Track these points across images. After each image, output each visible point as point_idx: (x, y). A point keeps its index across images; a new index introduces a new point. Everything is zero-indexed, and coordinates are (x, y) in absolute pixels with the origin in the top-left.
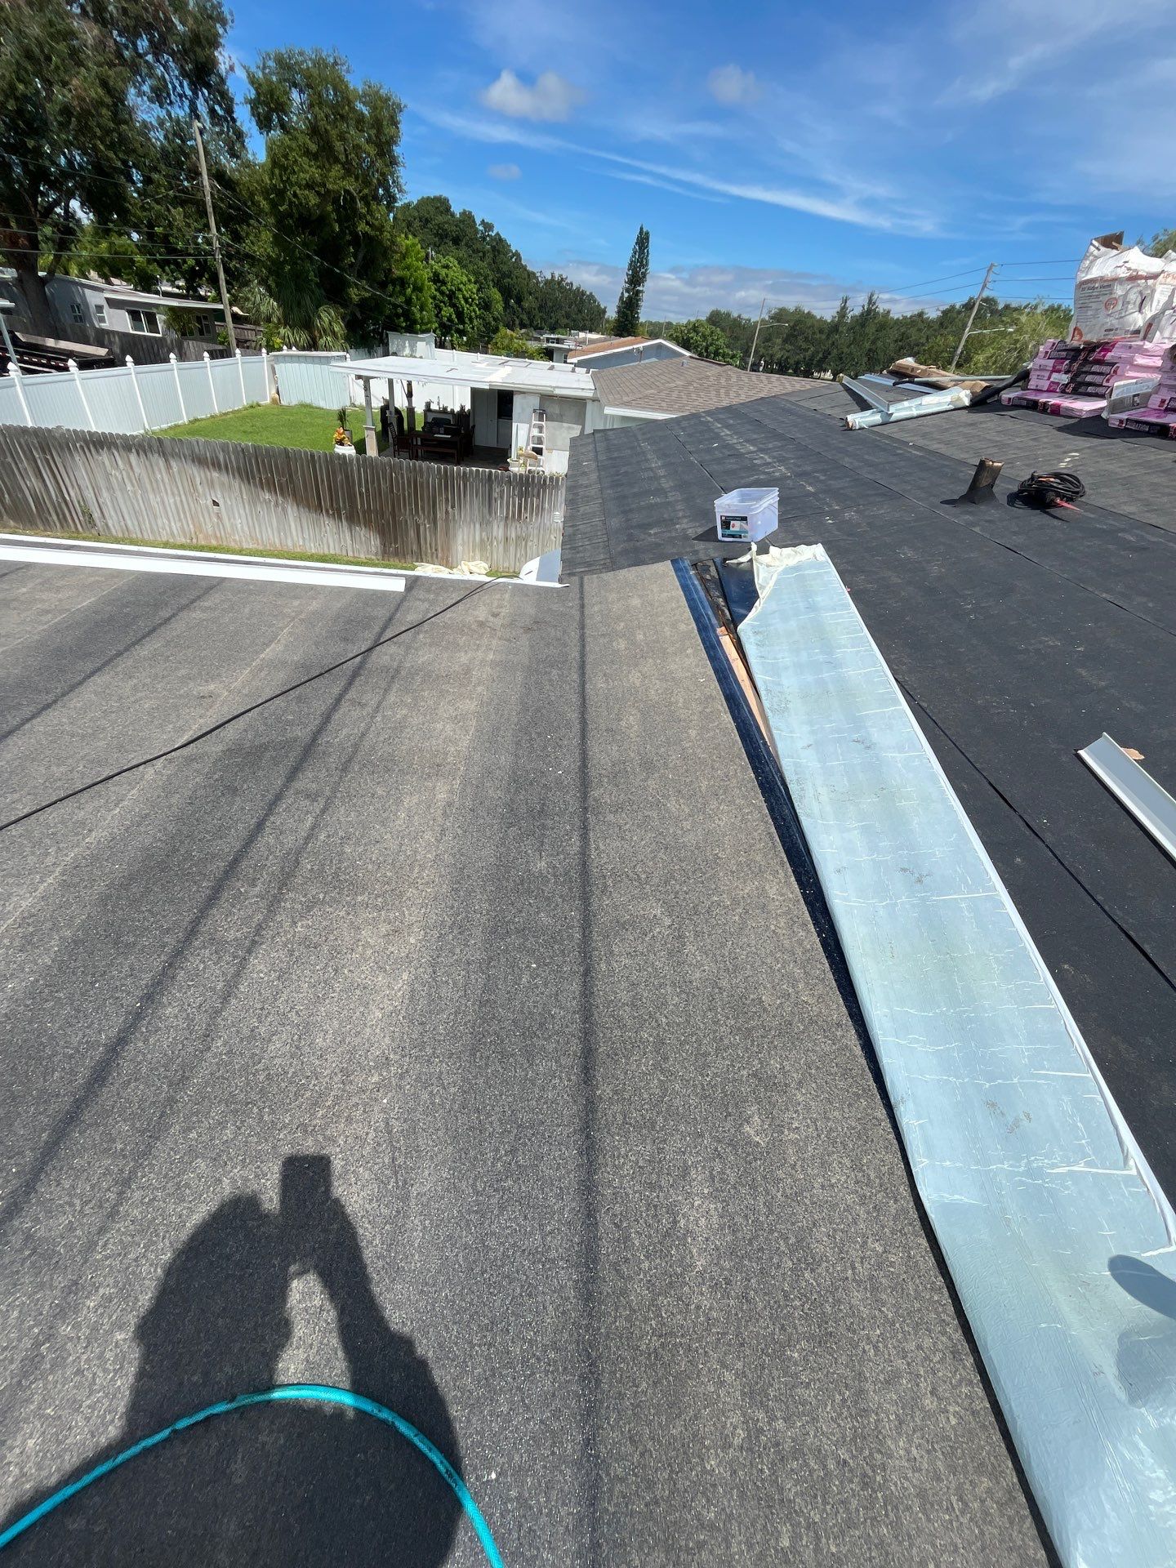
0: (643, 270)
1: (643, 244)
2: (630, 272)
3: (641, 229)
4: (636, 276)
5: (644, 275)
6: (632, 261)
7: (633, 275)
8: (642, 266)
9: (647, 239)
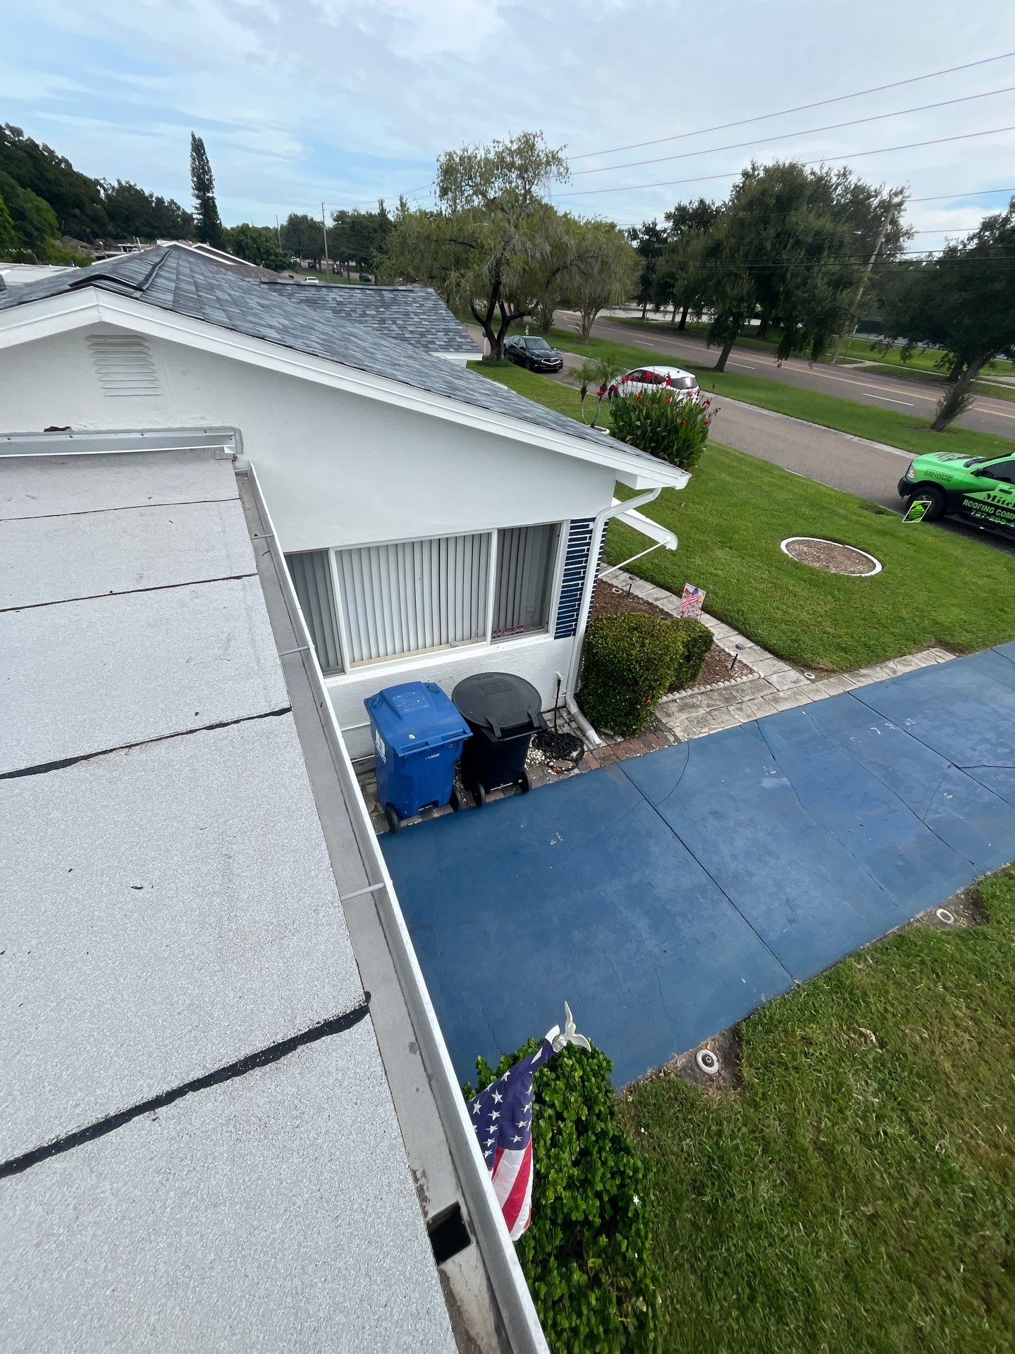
0: (207, 177)
1: (200, 151)
2: (195, 179)
3: (193, 136)
4: (203, 184)
5: (210, 181)
6: (193, 169)
7: (198, 182)
8: (205, 172)
9: (202, 145)
